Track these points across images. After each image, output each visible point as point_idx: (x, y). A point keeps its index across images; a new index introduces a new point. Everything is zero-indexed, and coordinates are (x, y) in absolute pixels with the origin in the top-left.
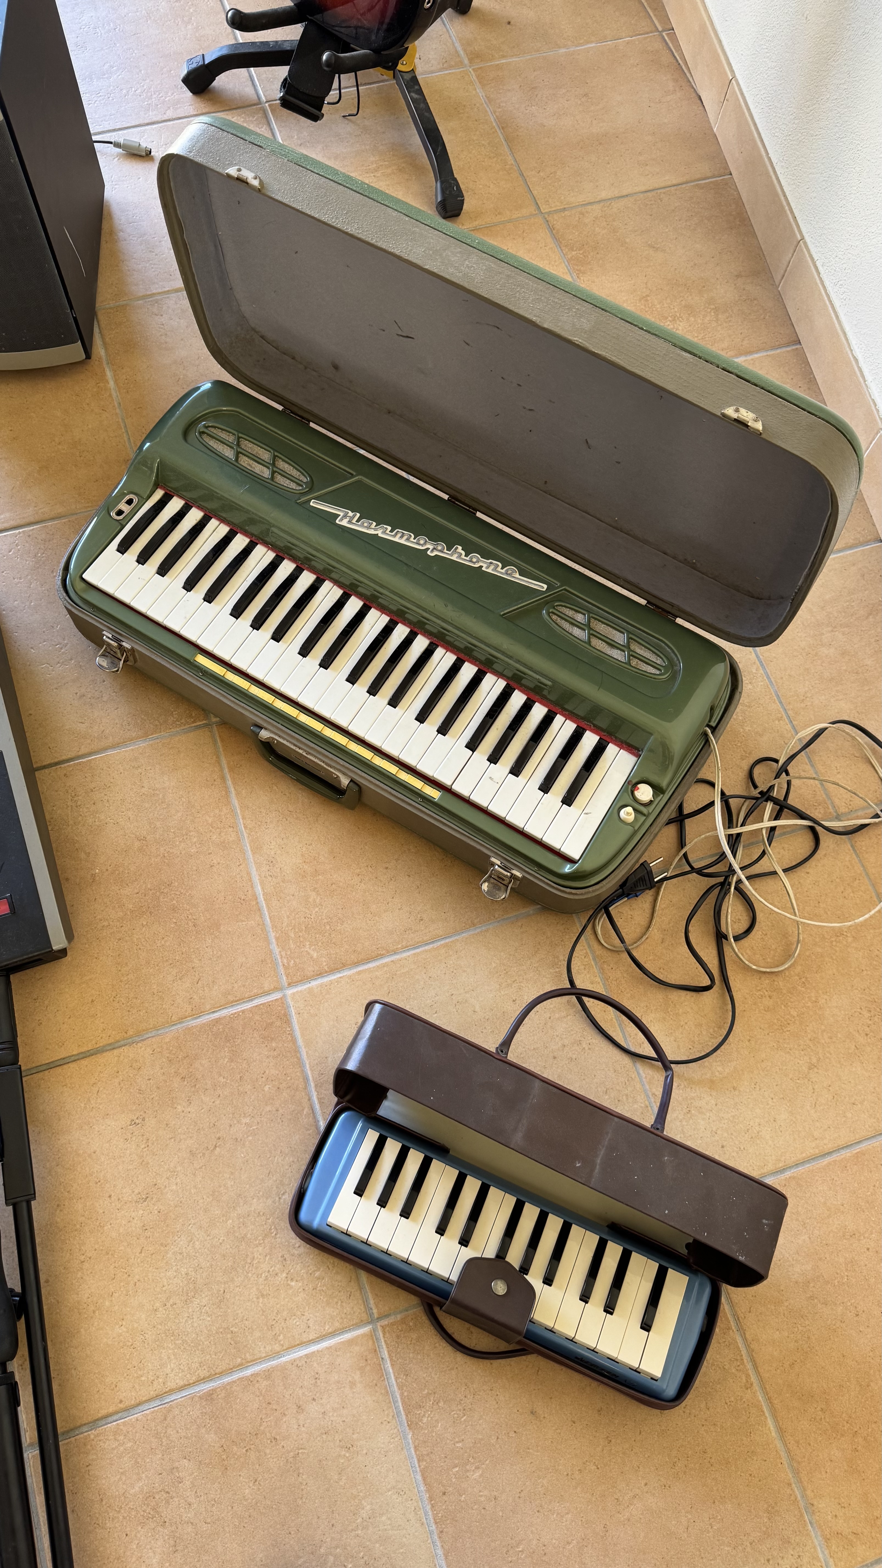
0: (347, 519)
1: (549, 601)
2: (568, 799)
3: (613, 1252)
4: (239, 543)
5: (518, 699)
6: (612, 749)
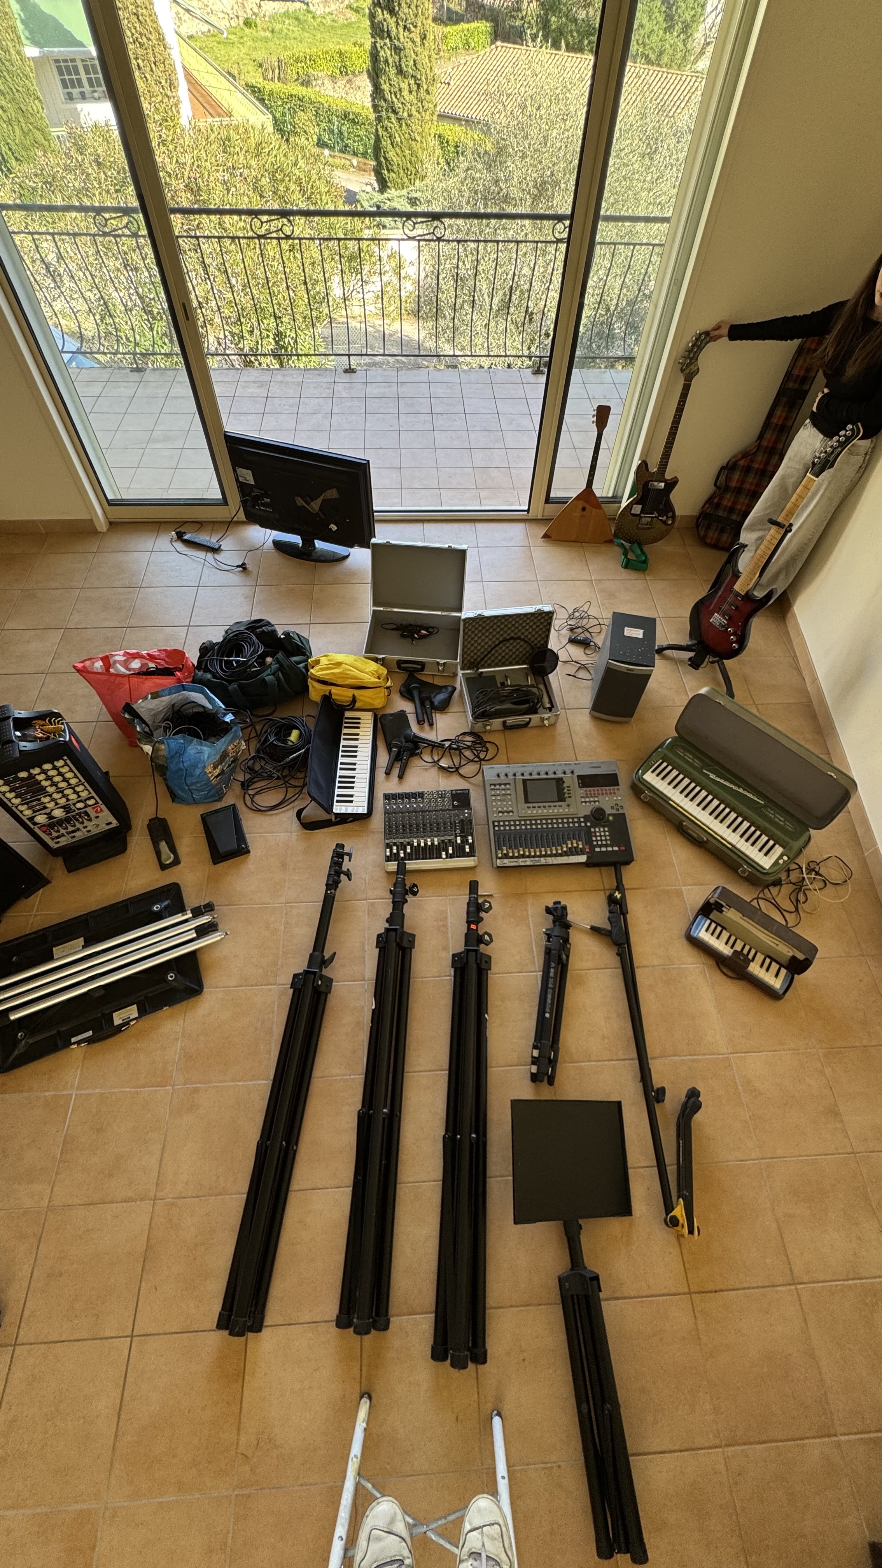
0: (712, 776)
1: (765, 806)
2: (766, 854)
3: (768, 961)
4: (681, 776)
5: (753, 829)
6: (777, 846)
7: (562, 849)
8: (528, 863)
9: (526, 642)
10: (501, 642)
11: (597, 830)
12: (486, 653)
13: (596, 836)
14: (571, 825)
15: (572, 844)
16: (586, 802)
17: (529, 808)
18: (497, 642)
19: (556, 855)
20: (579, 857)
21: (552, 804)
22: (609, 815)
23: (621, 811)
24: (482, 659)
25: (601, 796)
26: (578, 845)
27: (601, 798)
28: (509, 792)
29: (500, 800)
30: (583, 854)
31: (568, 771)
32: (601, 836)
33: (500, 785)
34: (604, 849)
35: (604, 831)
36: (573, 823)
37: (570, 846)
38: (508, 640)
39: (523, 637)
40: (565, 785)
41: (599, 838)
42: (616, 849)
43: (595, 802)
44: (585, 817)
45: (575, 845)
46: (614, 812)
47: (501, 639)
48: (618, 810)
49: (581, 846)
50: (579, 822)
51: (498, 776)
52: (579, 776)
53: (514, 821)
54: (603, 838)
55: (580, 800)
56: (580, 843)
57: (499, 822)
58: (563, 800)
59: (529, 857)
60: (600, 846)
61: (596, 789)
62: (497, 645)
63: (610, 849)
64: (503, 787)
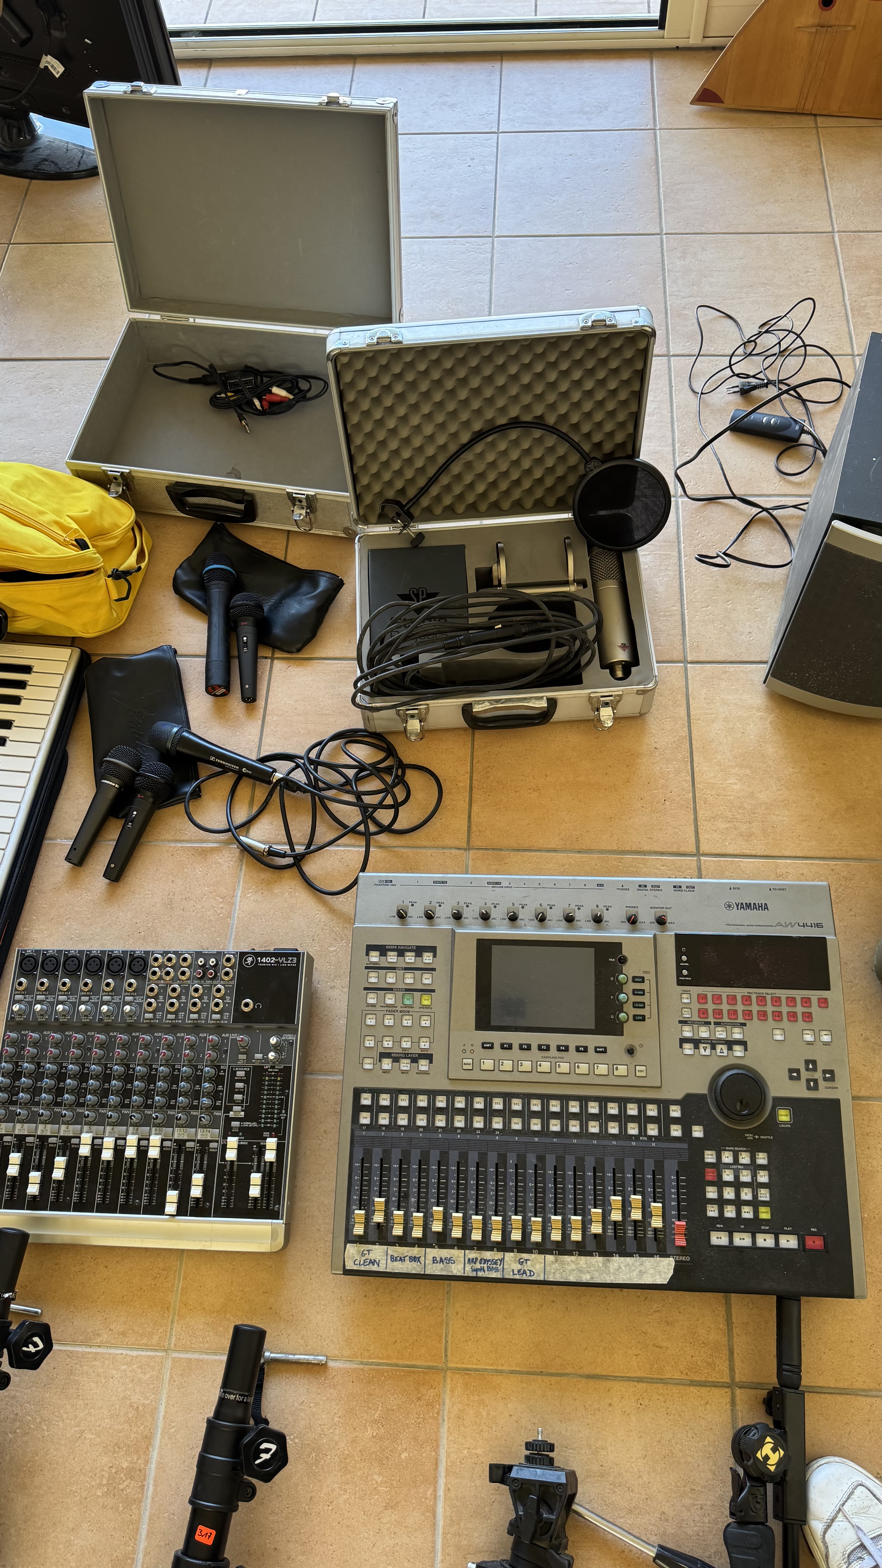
7: (585, 1227)
8: (456, 1269)
9: (564, 437)
10: (478, 436)
11: (727, 1157)
12: (431, 471)
13: (720, 1184)
14: (633, 1129)
15: (626, 1208)
16: (696, 1043)
17: (488, 1046)
18: (465, 438)
19: (563, 1248)
20: (649, 1263)
21: (573, 1040)
22: (781, 1102)
23: (824, 1092)
24: (424, 491)
25: (755, 1024)
26: (647, 1213)
27: (754, 1031)
28: (427, 979)
29: (391, 1009)
30: (663, 1253)
31: (646, 917)
32: (737, 1185)
33: (401, 952)
34: (742, 1240)
35: (754, 1168)
36: (642, 1120)
37: (616, 1216)
38: (501, 429)
39: (551, 420)
40: (630, 970)
41: (729, 1194)
42: (789, 1242)
43: (730, 1044)
44: (689, 1102)
45: (636, 1215)
46: (799, 1091)
47: (477, 426)
48: (812, 1084)
49: (657, 1222)
50: (664, 1120)
51: (402, 916)
52: (683, 941)
53: (432, 1094)
54: (746, 1194)
55: (673, 1032)
56: (656, 1207)
57: (375, 1093)
58: (616, 1029)
59: (463, 1243)
60: (732, 1226)
61: (740, 992)
62: (465, 448)
63: (765, 1241)
64: (410, 958)
